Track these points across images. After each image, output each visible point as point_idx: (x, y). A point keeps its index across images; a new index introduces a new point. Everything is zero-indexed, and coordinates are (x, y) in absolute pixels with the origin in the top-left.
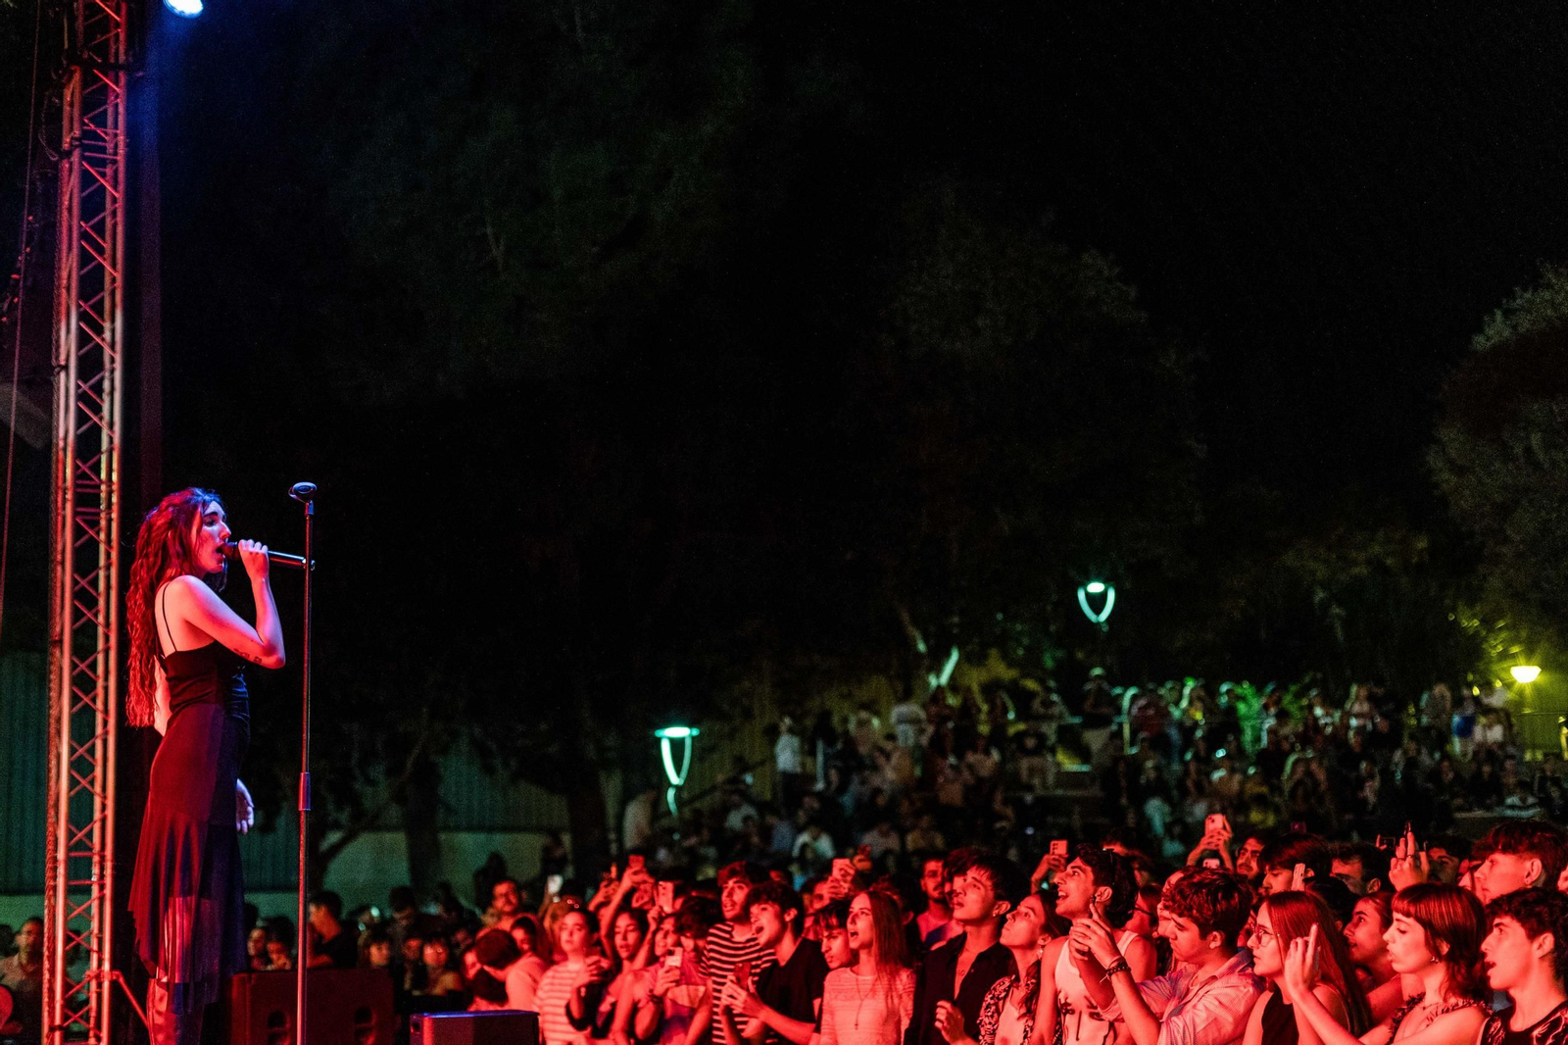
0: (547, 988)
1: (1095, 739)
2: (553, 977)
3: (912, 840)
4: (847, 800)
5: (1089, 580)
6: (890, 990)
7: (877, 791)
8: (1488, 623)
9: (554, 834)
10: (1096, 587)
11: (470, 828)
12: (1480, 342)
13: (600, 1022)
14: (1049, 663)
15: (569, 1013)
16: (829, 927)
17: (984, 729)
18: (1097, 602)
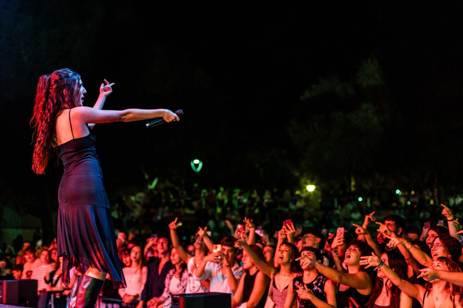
0: (35, 273)
1: (195, 204)
2: (37, 270)
3: (143, 232)
4: (125, 220)
5: (194, 159)
6: (141, 272)
7: (133, 218)
8: (302, 174)
9: (38, 229)
10: (196, 161)
11: (12, 227)
12: (302, 98)
13: (54, 282)
14: (183, 182)
15: (45, 279)
16: (126, 254)
17: (163, 200)
18: (197, 166)
